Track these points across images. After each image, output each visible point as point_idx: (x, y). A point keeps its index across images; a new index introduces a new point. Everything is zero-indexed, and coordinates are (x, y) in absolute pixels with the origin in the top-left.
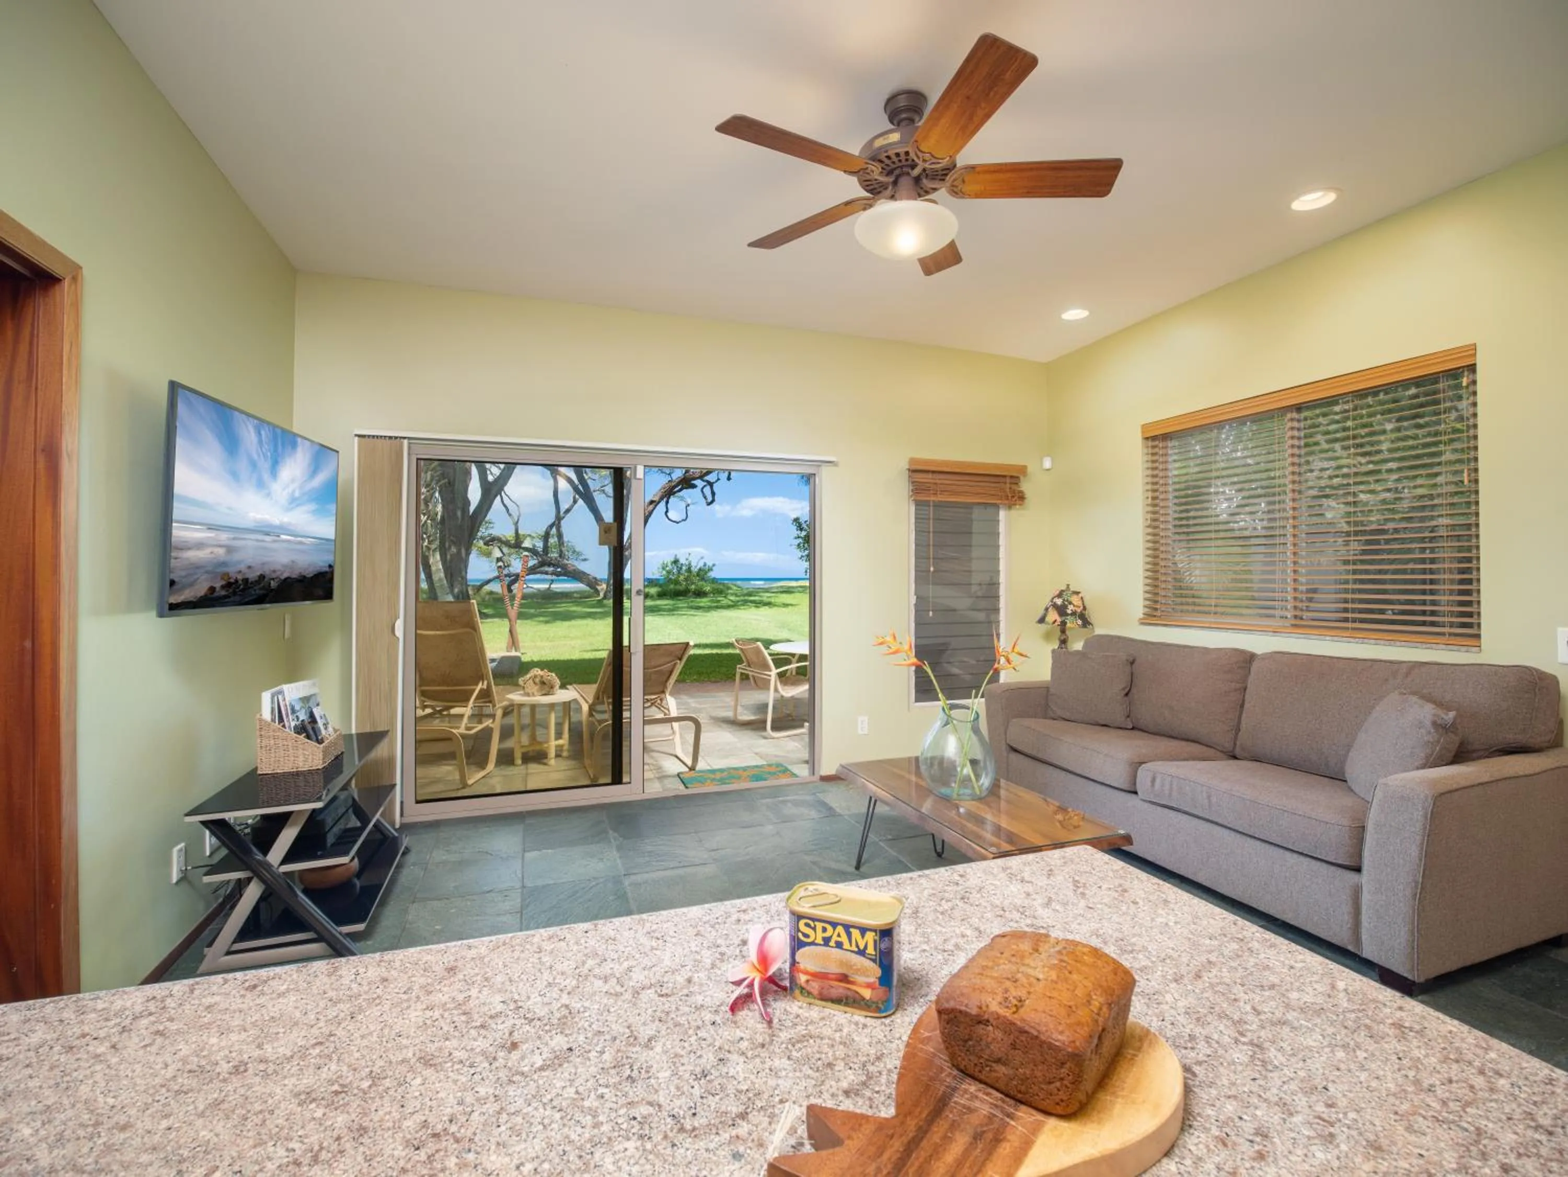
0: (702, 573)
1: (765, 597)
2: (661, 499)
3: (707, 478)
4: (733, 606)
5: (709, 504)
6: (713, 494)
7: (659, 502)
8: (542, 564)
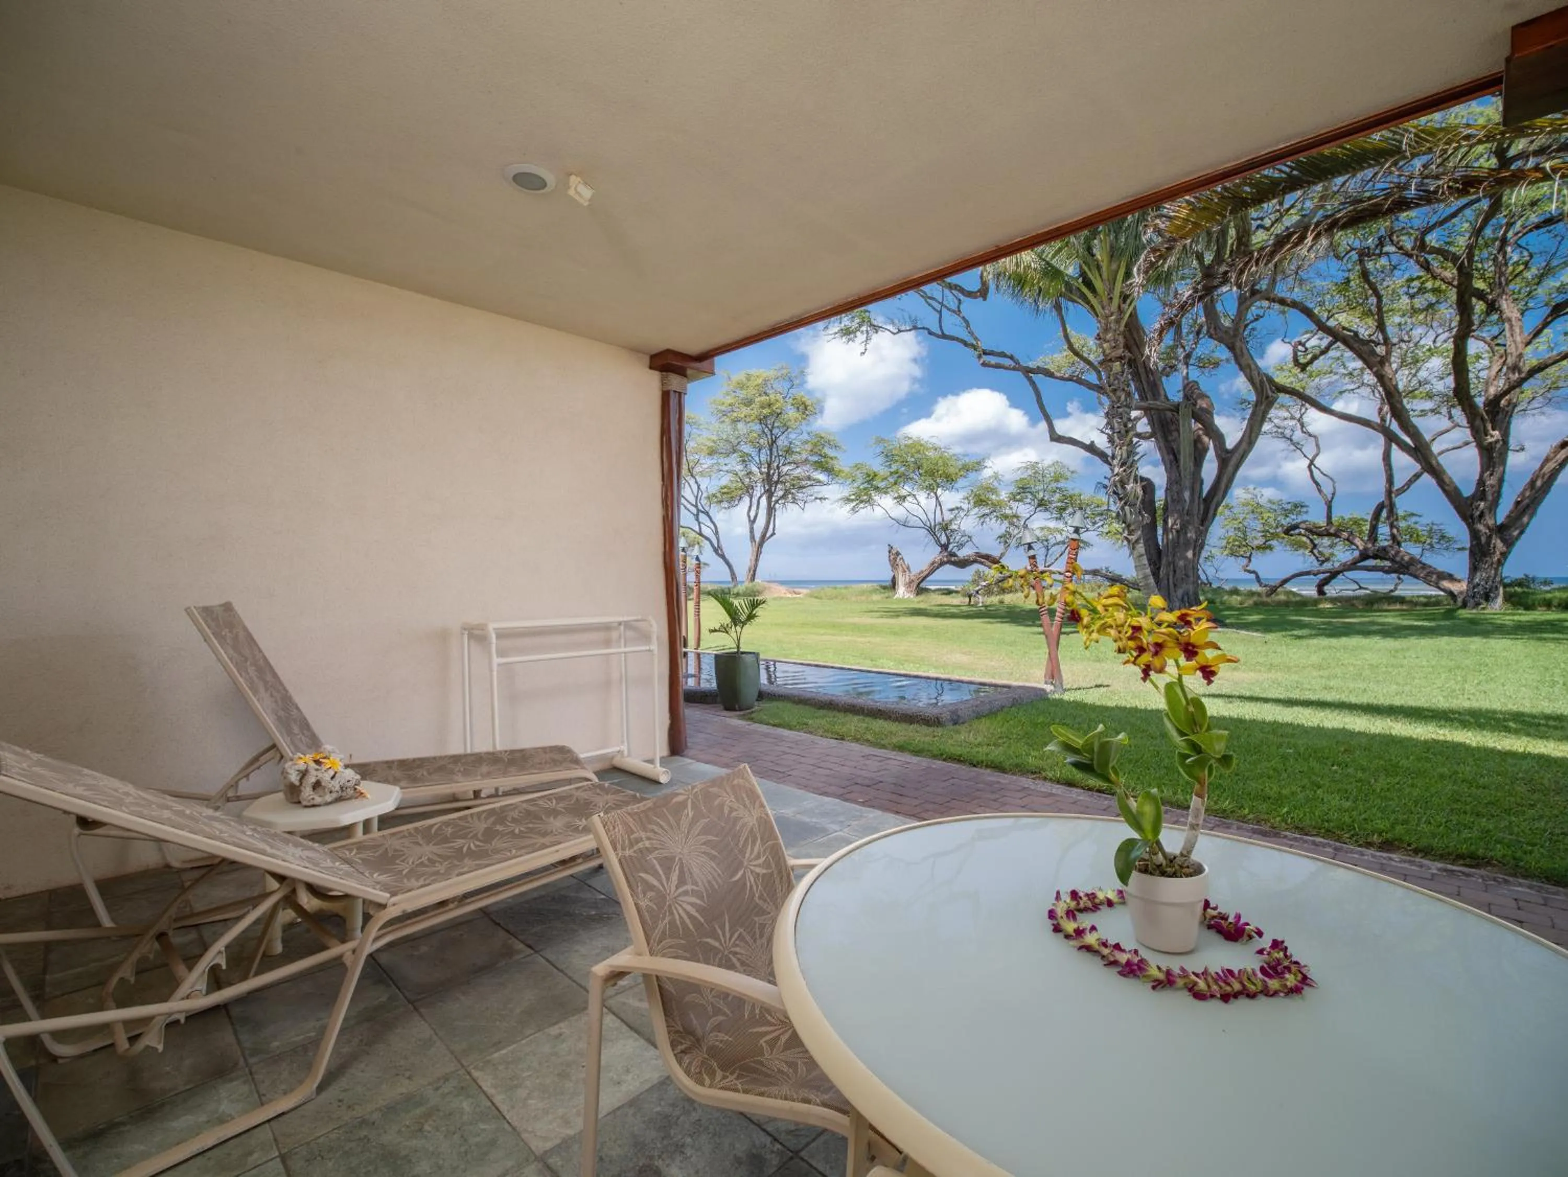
8: (1364, 556)
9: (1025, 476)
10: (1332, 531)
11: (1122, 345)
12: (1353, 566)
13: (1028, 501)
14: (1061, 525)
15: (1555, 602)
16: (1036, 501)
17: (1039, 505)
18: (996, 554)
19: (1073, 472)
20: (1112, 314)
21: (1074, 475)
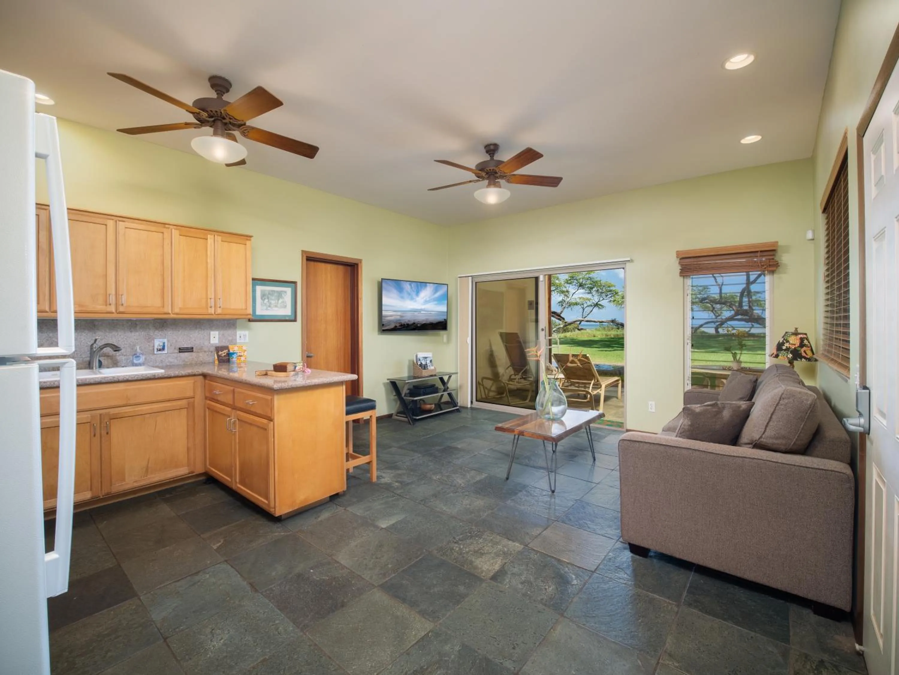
10: (722, 301)
12: (731, 319)
14: (590, 296)
16: (579, 284)
17: (581, 286)
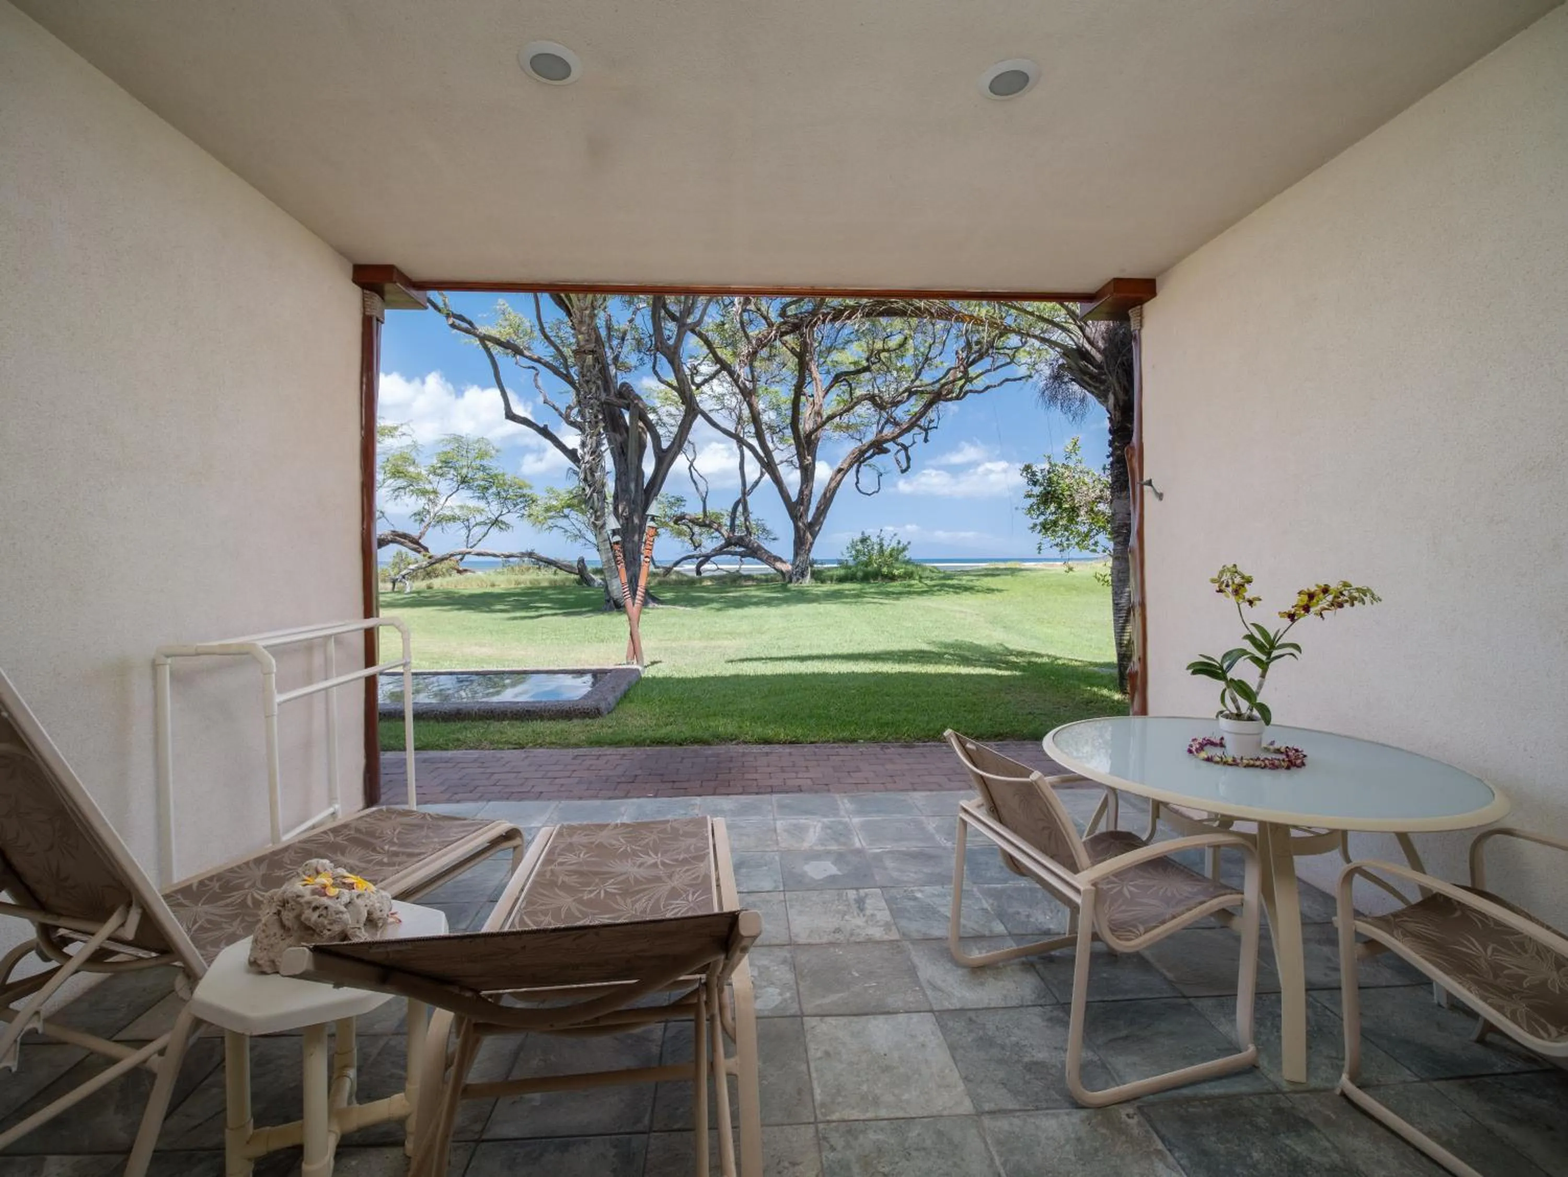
0: (895, 553)
1: (965, 580)
2: (851, 466)
3: (900, 440)
4: (929, 591)
5: (903, 471)
6: (908, 459)
7: (847, 471)
8: (729, 543)
9: (448, 449)
10: (707, 523)
11: (594, 340)
12: (719, 551)
13: (451, 476)
14: (482, 504)
15: (835, 578)
16: (459, 478)
17: (463, 482)
18: (415, 533)
19: (497, 451)
20: (586, 309)
21: (498, 454)
